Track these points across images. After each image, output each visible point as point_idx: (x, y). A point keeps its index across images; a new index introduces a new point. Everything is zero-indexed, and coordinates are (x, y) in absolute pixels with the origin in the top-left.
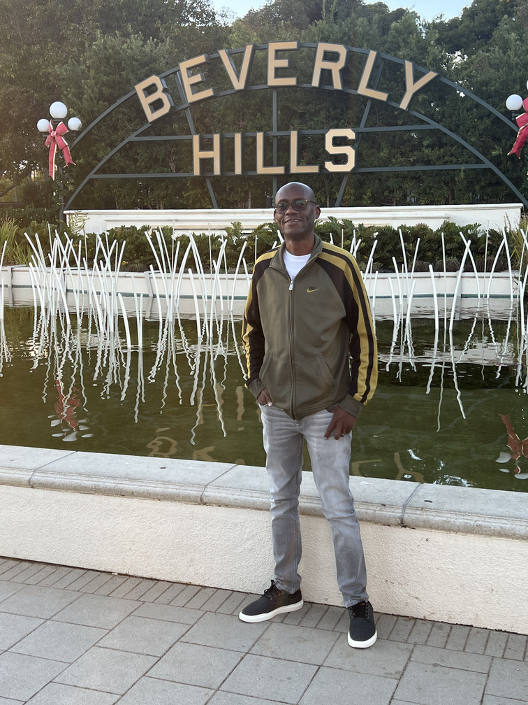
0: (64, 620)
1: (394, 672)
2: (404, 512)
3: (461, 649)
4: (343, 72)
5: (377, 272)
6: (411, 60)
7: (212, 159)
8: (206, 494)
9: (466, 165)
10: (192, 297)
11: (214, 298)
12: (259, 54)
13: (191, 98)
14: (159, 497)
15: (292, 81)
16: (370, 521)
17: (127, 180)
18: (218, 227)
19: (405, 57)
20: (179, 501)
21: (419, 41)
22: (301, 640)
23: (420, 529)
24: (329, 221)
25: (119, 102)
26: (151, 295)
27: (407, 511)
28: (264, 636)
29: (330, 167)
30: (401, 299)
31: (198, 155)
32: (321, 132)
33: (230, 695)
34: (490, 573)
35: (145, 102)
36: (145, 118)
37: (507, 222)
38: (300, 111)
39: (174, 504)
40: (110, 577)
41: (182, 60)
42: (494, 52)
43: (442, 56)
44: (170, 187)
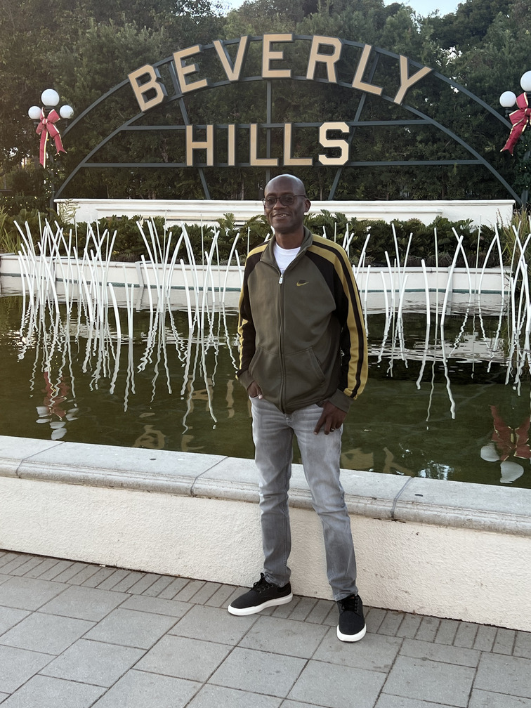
0: (50, 612)
1: (382, 666)
2: (394, 506)
3: (450, 643)
4: (337, 65)
5: (369, 266)
6: (405, 55)
7: (205, 151)
8: (196, 486)
9: (458, 160)
10: (184, 288)
11: (205, 290)
12: (254, 45)
13: (185, 88)
14: (149, 488)
15: (286, 74)
16: (361, 515)
17: (119, 169)
18: (210, 219)
19: (400, 52)
20: (169, 493)
21: (413, 36)
22: (290, 633)
23: (410, 523)
24: (322, 214)
25: (112, 90)
26: (142, 285)
27: (398, 505)
28: (253, 629)
29: (324, 160)
30: (393, 293)
31: (191, 145)
32: (315, 125)
33: (218, 688)
34: (480, 568)
35: (139, 91)
36: (138, 107)
37: (499, 218)
38: (294, 104)
39: (164, 496)
40: (99, 568)
41: (176, 50)
42: (488, 48)
43: (437, 52)
44: (163, 177)
